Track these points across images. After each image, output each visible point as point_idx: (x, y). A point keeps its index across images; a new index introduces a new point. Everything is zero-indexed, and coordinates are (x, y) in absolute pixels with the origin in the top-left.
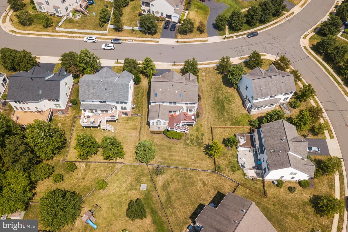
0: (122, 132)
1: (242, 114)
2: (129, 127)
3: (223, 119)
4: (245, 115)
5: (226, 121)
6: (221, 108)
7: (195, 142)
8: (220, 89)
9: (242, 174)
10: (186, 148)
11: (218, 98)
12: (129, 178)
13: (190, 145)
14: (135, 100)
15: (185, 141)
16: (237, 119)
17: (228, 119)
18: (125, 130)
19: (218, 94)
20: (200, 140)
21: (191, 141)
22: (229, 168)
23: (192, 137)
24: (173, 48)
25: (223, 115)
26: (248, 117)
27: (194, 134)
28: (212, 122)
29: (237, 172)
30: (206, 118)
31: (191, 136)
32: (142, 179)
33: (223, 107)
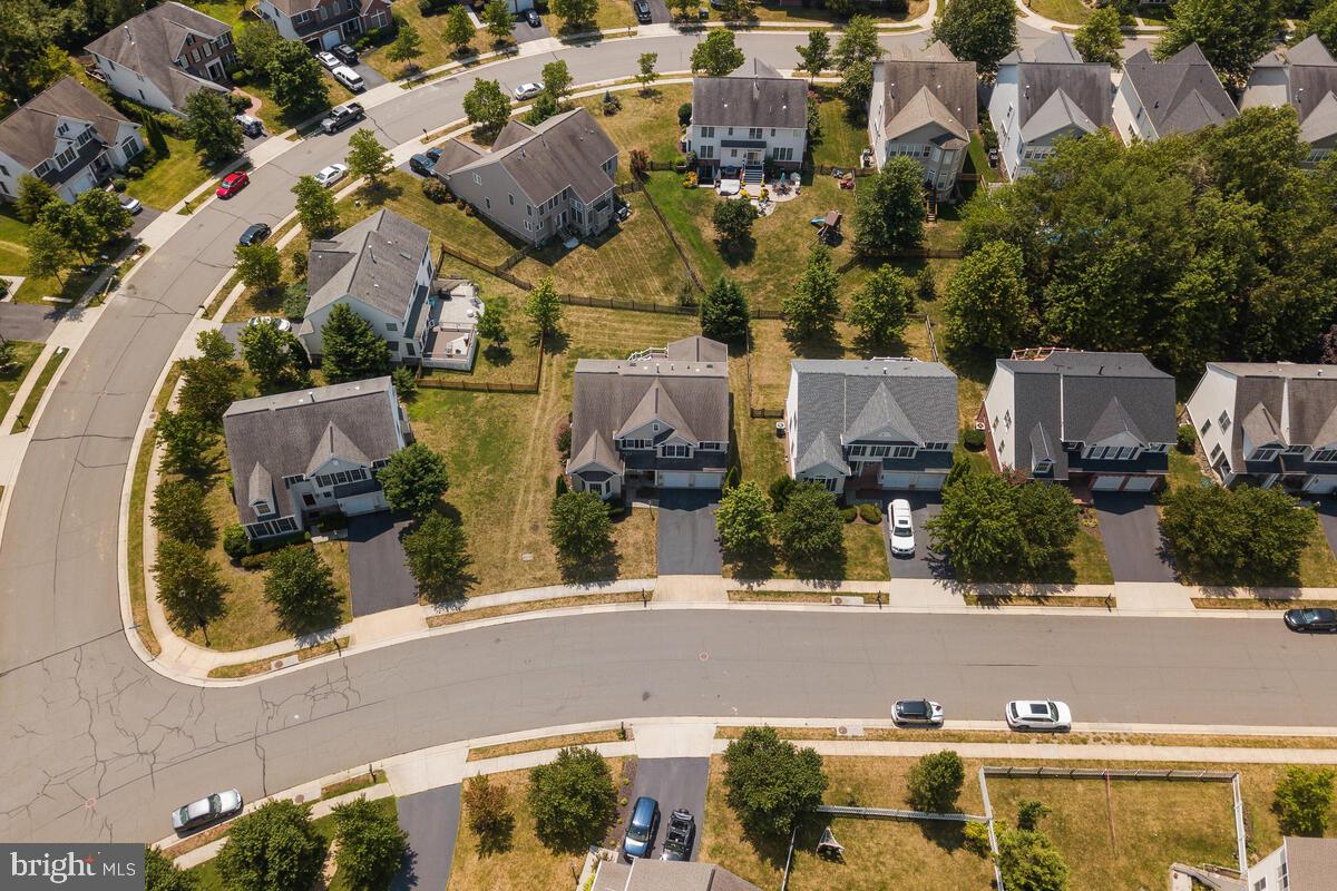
3: (495, 412)
4: (420, 418)
5: (486, 408)
6: (490, 443)
11: (492, 471)
14: (779, 452)
16: (449, 410)
17: (477, 413)
19: (492, 481)
22: (513, 305)
25: (490, 425)
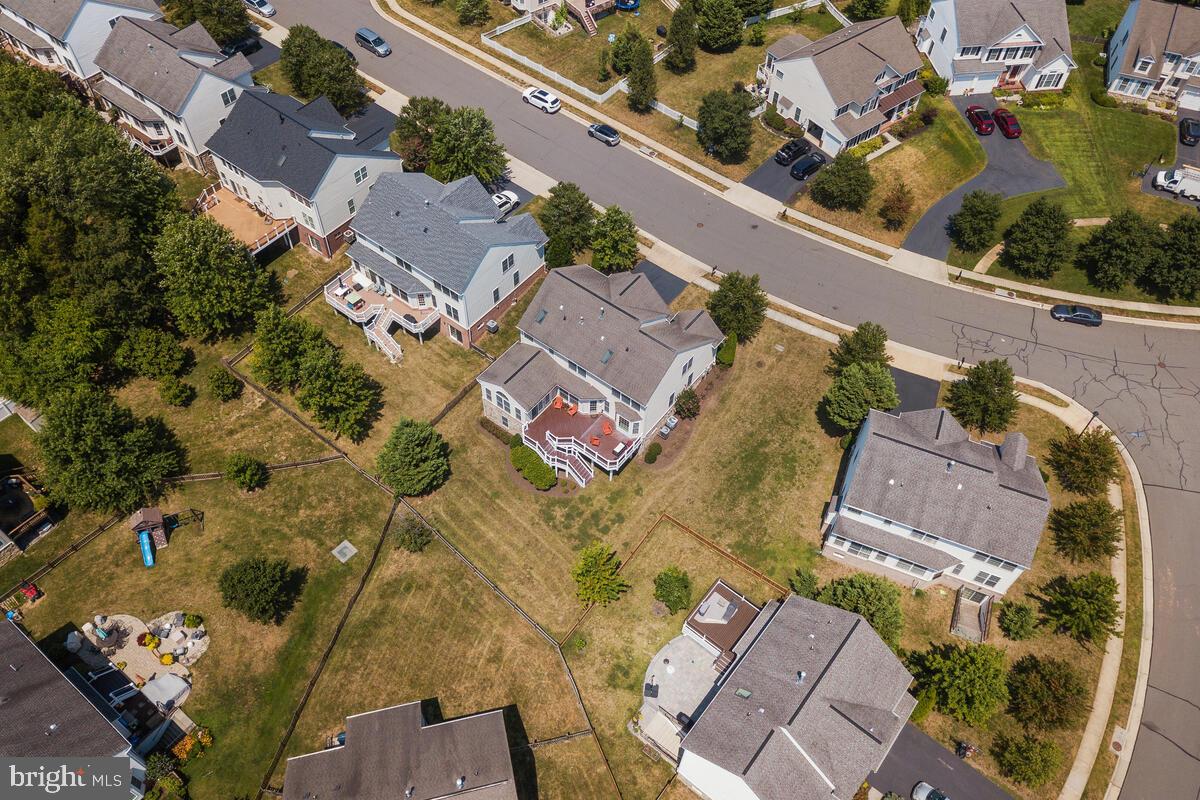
0: (412, 375)
1: (798, 538)
2: (438, 374)
3: (721, 514)
4: (803, 547)
5: (727, 527)
6: (747, 478)
7: (577, 524)
8: (792, 421)
9: (630, 709)
10: (537, 523)
11: (764, 443)
12: (331, 504)
13: (557, 523)
14: (514, 314)
15: (552, 504)
16: (767, 543)
17: (740, 524)
18: (423, 376)
19: (770, 432)
20: (598, 530)
21: (568, 516)
22: (605, 665)
23: (582, 507)
24: (755, 227)
25: (734, 502)
26: (808, 559)
27: (595, 502)
28: (681, 502)
29: (620, 692)
30: (673, 479)
31: (582, 499)
32: (358, 530)
33: (755, 479)
